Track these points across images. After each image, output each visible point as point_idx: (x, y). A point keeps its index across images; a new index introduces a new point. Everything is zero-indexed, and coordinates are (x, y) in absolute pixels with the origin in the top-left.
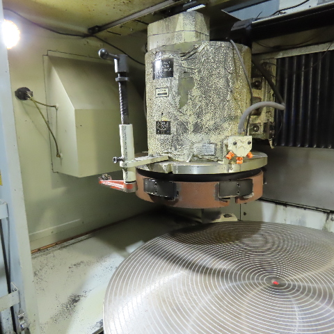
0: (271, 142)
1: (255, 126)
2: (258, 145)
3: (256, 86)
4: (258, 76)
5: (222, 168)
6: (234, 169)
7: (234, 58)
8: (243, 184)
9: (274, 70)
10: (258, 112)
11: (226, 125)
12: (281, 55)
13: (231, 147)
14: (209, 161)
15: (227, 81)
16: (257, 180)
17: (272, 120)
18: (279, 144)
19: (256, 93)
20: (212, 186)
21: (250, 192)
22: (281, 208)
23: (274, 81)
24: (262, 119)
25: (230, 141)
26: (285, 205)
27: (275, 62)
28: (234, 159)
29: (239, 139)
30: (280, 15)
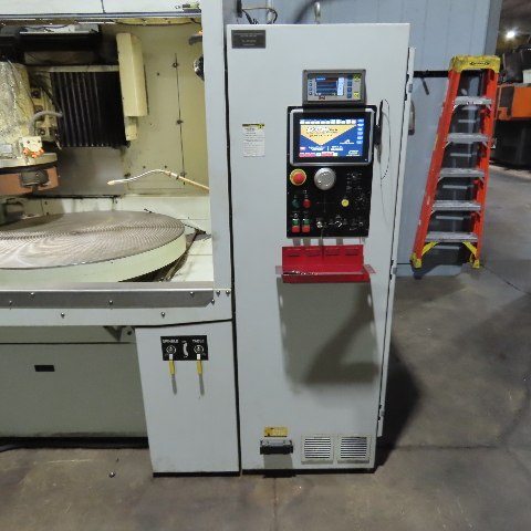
0: (58, 144)
1: (42, 130)
2: (47, 146)
3: (36, 95)
4: (36, 87)
5: (21, 162)
6: (31, 162)
7: (14, 76)
8: (40, 174)
9: (49, 83)
10: (42, 119)
11: (17, 128)
12: (52, 70)
13: (26, 145)
14: (8, 158)
15: (12, 94)
16: (52, 172)
17: (55, 125)
18: (65, 146)
19: (37, 102)
20: (15, 177)
21: (47, 180)
22: (78, 201)
23: (50, 92)
24: (47, 124)
25: (24, 140)
26: (81, 197)
27: (48, 75)
28: (29, 154)
29: (31, 138)
30: (46, 32)
